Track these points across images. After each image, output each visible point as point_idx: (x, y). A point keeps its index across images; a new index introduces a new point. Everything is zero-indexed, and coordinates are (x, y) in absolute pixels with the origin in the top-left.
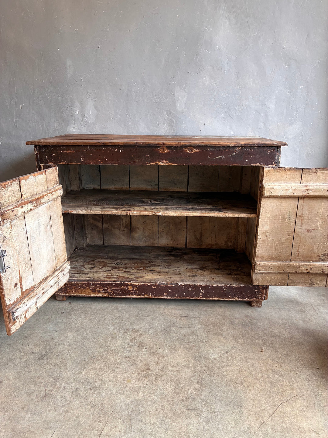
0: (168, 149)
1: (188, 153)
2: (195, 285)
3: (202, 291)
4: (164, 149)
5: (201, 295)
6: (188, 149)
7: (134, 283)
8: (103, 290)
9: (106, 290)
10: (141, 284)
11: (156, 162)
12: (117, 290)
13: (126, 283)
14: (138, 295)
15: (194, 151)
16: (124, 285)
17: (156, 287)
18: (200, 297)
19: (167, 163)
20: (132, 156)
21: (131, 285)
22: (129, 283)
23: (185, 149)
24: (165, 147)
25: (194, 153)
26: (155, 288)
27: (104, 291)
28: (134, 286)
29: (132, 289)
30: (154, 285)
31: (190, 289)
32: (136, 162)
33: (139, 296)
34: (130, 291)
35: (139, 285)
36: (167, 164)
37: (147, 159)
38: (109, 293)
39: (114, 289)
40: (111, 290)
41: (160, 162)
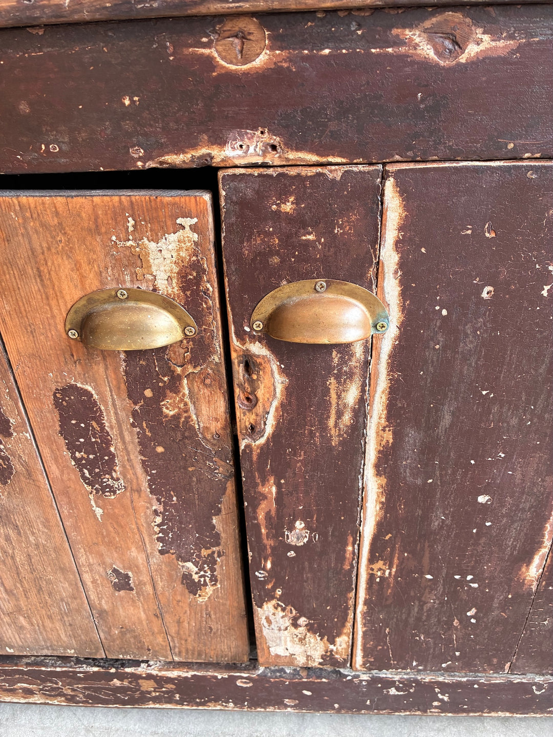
0: (278, 42)
1: (425, 65)
2: (416, 681)
3: (443, 695)
4: (243, 37)
5: (436, 707)
6: (431, 33)
7: (160, 670)
8: (41, 690)
9: (53, 689)
10: (190, 674)
11: (194, 146)
12: (96, 690)
13: (128, 670)
14: (183, 705)
15: (472, 50)
16: (121, 677)
17: (251, 684)
18: (433, 710)
19: (274, 147)
20: (24, 108)
21: (149, 677)
22: (142, 670)
23: (408, 33)
24: (250, 26)
25: (476, 63)
26: (248, 685)
27: (46, 690)
28: (160, 681)
29: (155, 688)
30: (242, 678)
31: (393, 691)
32: (55, 148)
33: (188, 705)
34: (150, 693)
35: (179, 676)
36: (272, 158)
37: (127, 126)
38: (69, 697)
39: (85, 688)
40: (73, 690)
41: (221, 142)
